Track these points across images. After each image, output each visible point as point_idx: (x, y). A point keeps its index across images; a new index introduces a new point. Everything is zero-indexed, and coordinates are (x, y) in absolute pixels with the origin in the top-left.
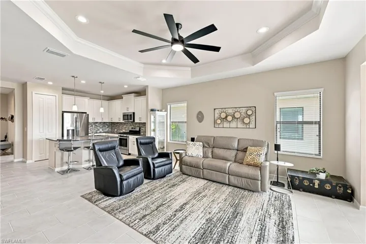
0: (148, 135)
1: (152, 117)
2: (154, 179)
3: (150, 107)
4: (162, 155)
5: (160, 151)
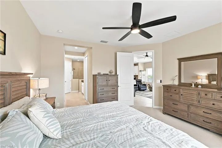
0: (139, 79)
1: (140, 73)
2: (141, 91)
3: (140, 70)
4: (143, 85)
5: (143, 84)
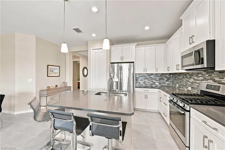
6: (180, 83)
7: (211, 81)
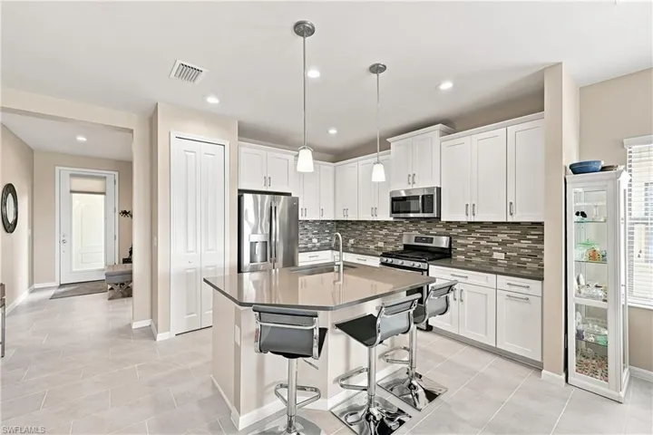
6: (359, 238)
7: (417, 232)
